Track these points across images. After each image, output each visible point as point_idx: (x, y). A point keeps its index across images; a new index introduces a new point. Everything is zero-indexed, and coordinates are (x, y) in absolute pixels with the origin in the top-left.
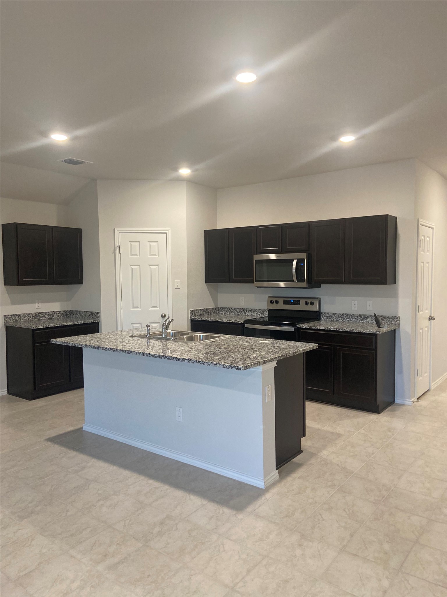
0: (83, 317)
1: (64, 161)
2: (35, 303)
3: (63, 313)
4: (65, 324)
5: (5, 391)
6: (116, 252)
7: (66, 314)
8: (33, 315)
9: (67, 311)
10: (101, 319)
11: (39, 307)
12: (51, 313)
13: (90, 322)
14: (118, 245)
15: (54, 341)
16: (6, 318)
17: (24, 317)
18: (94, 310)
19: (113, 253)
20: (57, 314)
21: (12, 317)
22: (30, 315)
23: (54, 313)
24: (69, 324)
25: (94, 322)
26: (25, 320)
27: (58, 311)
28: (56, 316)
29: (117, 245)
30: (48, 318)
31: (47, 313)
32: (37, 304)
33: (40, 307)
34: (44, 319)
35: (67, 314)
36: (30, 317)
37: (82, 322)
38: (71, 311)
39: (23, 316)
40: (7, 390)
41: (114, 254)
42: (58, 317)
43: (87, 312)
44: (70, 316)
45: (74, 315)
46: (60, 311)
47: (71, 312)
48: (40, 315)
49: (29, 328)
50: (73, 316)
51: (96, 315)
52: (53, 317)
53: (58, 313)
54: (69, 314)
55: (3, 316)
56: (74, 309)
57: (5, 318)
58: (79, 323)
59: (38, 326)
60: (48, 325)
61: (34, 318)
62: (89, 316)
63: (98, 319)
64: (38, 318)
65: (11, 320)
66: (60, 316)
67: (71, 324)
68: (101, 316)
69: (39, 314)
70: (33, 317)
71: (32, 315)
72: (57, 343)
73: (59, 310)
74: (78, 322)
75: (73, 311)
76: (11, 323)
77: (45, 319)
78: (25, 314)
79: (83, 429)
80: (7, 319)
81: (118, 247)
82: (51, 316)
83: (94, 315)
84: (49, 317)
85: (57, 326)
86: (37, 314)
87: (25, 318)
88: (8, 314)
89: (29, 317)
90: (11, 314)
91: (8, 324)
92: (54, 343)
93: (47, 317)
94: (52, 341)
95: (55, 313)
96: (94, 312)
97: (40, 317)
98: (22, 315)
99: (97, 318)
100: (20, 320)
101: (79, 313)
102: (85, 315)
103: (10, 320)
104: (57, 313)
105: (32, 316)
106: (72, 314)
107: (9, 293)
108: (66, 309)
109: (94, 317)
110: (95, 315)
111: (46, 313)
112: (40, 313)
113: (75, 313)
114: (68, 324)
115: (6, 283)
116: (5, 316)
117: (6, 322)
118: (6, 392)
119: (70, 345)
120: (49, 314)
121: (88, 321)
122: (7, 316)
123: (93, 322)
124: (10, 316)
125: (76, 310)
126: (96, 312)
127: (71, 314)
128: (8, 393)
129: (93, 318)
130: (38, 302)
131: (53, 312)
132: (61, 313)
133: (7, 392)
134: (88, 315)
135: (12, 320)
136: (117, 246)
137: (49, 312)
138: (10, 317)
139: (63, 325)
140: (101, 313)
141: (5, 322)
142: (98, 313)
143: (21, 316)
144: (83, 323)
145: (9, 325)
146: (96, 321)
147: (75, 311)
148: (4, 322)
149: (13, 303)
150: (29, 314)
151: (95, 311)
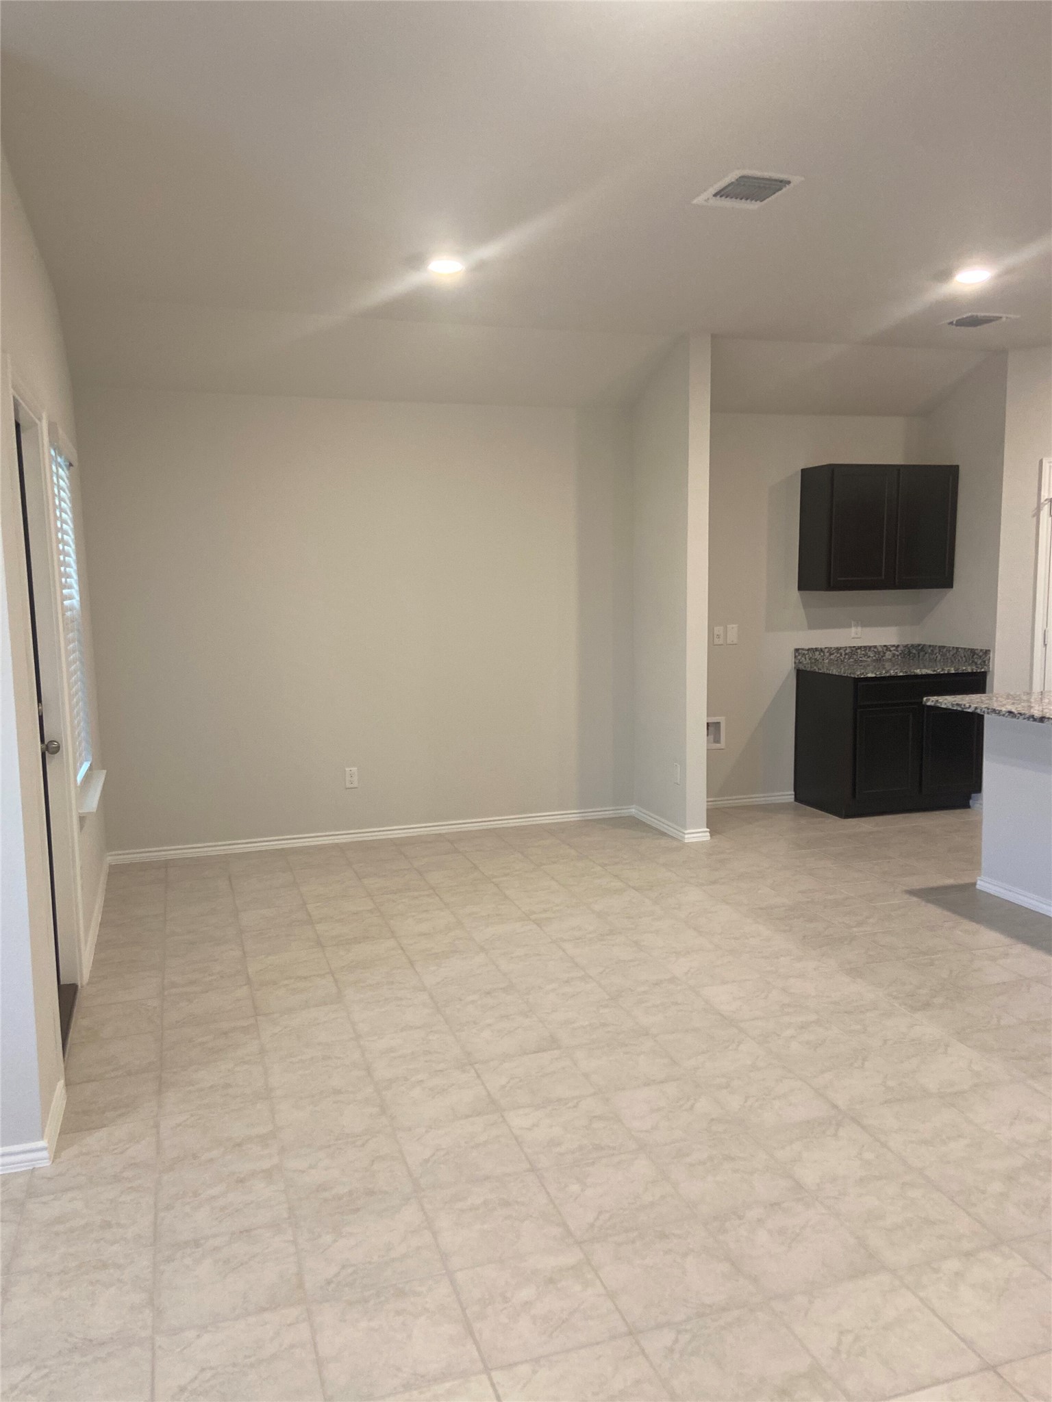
0: (950, 661)
1: (954, 322)
2: (850, 626)
3: (903, 649)
4: (918, 672)
5: (790, 795)
6: (1042, 512)
7: (910, 653)
8: (847, 652)
9: (912, 645)
10: (993, 665)
11: (856, 636)
12: (880, 649)
13: (970, 671)
14: (1046, 498)
15: (931, 701)
16: (799, 654)
17: (831, 654)
18: (978, 645)
19: (1034, 516)
20: (890, 651)
21: (808, 654)
22: (841, 651)
23: (885, 648)
24: (925, 671)
25: (978, 671)
26: (831, 659)
27: (894, 646)
28: (888, 655)
29: (1044, 496)
30: (874, 658)
31: (872, 649)
32: (853, 630)
33: (859, 636)
34: (866, 661)
35: (913, 652)
36: (841, 655)
37: (952, 669)
38: (919, 645)
39: (828, 652)
40: (793, 793)
41: (1035, 518)
42: (894, 657)
43: (960, 650)
44: (917, 656)
45: (927, 655)
46: (898, 646)
47: (921, 648)
48: (859, 651)
49: (847, 677)
50: (924, 656)
51: (984, 655)
52: (882, 657)
53: (894, 648)
54: (914, 651)
55: (793, 649)
56: (928, 643)
57: (797, 654)
58: (946, 672)
59: (867, 674)
60: (884, 672)
61: (847, 657)
62: (964, 658)
63: (986, 665)
64: (855, 657)
65: (807, 659)
66: (898, 656)
67: (930, 672)
68: (994, 660)
69: (856, 649)
70: (846, 654)
71: (845, 651)
72: (939, 705)
73: (896, 643)
74: (943, 670)
75: (924, 645)
76: (806, 665)
77: (869, 660)
78: (831, 648)
79: (978, 887)
80: (799, 657)
81: (1046, 502)
82: (879, 653)
83: (975, 656)
84: (875, 656)
85: (901, 674)
86: (854, 650)
87: (832, 657)
88: (803, 647)
89: (839, 655)
90: (807, 648)
91: (801, 667)
92: (933, 704)
93: (872, 655)
94: (926, 700)
95: (886, 650)
96: (977, 649)
97: (859, 656)
98: (827, 650)
99: (985, 662)
100: (823, 660)
101: (940, 650)
102: (953, 655)
103: (805, 659)
104: (892, 649)
105: (843, 653)
106: (922, 654)
107: (806, 605)
108: (909, 642)
109: (976, 660)
110: (980, 657)
111: (870, 647)
112: (860, 648)
113: (930, 651)
114: (924, 673)
115: (802, 586)
116: (797, 650)
117: (797, 663)
118: (790, 797)
119: (969, 710)
120: (876, 650)
121: (964, 668)
122: (800, 651)
123: (975, 671)
124: (805, 650)
125: (932, 644)
126: (981, 650)
127: (919, 653)
128: (796, 799)
129: (973, 662)
130: (856, 626)
131: (885, 646)
132: (899, 649)
133: (793, 796)
134: (963, 655)
135: (810, 659)
136: (1045, 500)
137: (875, 647)
138: (806, 652)
139: (913, 674)
140: (994, 652)
141: (797, 661)
142: (987, 652)
143: (824, 652)
144: (953, 672)
145: (804, 669)
146: (983, 670)
147: (930, 646)
148: (795, 663)
149: (813, 625)
150: (838, 649)
151: (979, 648)
